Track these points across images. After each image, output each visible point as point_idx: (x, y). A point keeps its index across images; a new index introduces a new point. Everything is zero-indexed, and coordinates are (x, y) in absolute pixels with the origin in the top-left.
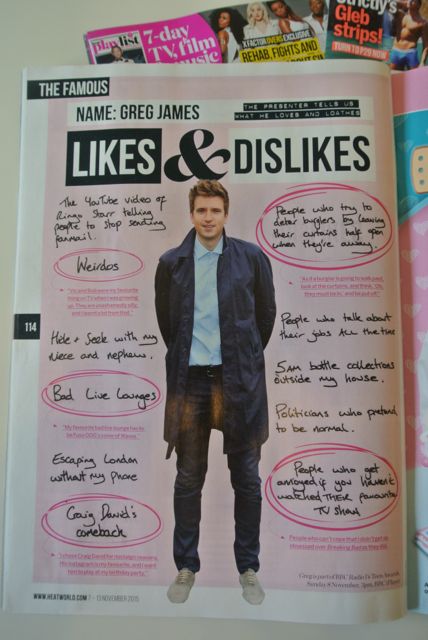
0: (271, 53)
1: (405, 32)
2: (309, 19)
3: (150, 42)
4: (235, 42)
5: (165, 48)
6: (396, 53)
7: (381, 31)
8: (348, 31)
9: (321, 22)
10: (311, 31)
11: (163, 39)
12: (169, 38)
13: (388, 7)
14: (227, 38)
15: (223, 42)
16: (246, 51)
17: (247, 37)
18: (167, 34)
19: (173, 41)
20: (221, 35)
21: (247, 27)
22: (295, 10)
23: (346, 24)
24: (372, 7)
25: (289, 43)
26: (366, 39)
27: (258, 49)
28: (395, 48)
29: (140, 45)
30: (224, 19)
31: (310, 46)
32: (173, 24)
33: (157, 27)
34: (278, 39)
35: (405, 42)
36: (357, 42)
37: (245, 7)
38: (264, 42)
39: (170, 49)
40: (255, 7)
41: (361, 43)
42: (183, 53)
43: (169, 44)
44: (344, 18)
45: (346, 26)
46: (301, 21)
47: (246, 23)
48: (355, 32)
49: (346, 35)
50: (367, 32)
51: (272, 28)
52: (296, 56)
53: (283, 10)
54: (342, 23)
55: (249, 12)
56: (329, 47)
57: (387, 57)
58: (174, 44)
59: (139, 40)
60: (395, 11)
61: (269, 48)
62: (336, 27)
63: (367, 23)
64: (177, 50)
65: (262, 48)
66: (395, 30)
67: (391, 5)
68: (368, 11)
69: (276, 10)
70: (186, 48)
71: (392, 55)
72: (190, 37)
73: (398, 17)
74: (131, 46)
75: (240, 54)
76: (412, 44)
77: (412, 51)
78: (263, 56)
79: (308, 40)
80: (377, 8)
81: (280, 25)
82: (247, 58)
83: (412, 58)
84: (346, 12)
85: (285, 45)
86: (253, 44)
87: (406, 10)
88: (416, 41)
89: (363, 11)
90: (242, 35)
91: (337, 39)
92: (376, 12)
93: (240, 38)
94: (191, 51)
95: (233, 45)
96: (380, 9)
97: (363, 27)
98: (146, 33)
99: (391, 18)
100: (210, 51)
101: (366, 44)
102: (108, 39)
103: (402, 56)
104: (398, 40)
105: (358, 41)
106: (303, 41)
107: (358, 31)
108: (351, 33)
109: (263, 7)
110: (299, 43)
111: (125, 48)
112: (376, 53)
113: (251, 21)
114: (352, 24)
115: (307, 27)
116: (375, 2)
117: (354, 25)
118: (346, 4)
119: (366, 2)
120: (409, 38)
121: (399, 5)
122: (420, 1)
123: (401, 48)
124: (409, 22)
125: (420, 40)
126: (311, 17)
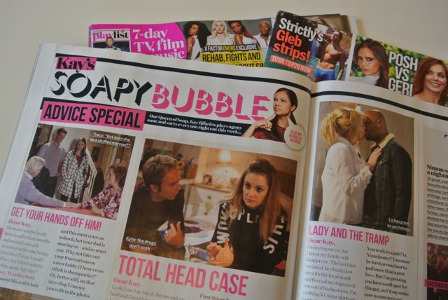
0: (224, 58)
1: (327, 56)
2: (258, 37)
3: (136, 37)
4: (199, 46)
5: (147, 43)
6: (318, 70)
7: (309, 52)
8: (285, 48)
9: (266, 40)
10: (258, 46)
11: (146, 36)
12: (151, 37)
13: (317, 36)
14: (193, 43)
15: (190, 45)
16: (206, 53)
17: (208, 44)
18: (150, 34)
19: (153, 39)
20: (190, 40)
21: (210, 36)
23: (283, 44)
24: (305, 35)
25: (240, 52)
26: (297, 57)
27: (215, 53)
28: (318, 67)
29: (129, 39)
30: (194, 29)
31: (255, 56)
32: (156, 27)
33: (144, 28)
34: (232, 48)
35: (326, 63)
37: (211, 22)
38: (220, 48)
39: (150, 44)
40: (219, 24)
41: (293, 59)
42: (159, 49)
43: (150, 41)
44: (283, 39)
47: (211, 34)
48: (289, 51)
49: (282, 51)
50: (298, 52)
51: (229, 39)
52: (241, 62)
53: (239, 28)
54: (281, 42)
55: (214, 26)
56: (268, 59)
57: (312, 72)
58: (153, 42)
59: (129, 35)
60: (322, 40)
61: (224, 54)
62: (275, 45)
63: (299, 45)
64: (155, 46)
65: (218, 53)
66: (320, 53)
67: (319, 36)
68: (301, 37)
69: (234, 28)
70: (162, 46)
72: (166, 38)
73: (323, 45)
74: (121, 39)
75: (201, 55)
76: (332, 66)
77: (331, 70)
78: (219, 59)
79: (254, 52)
80: (308, 36)
81: (235, 39)
82: (206, 59)
83: (330, 75)
84: (285, 35)
85: (237, 53)
86: (212, 49)
87: (330, 42)
88: (335, 64)
89: (297, 36)
90: (206, 42)
91: (274, 53)
92: (307, 39)
93: (203, 43)
94: (165, 48)
95: (197, 48)
96: (310, 38)
97: (296, 48)
98: (134, 31)
99: (318, 45)
100: (179, 50)
101: (296, 60)
102: (105, 32)
103: (322, 73)
104: (321, 62)
105: (291, 57)
106: (250, 52)
107: (292, 49)
108: (286, 51)
109: (225, 24)
110: (247, 53)
111: (117, 39)
112: (303, 68)
113: (214, 33)
114: (287, 44)
115: (255, 42)
116: (307, 32)
117: (290, 46)
118: (285, 30)
119: (301, 31)
120: (329, 61)
121: (325, 37)
122: (341, 35)
123: (323, 67)
124: (331, 50)
125: (338, 64)
126: (259, 36)
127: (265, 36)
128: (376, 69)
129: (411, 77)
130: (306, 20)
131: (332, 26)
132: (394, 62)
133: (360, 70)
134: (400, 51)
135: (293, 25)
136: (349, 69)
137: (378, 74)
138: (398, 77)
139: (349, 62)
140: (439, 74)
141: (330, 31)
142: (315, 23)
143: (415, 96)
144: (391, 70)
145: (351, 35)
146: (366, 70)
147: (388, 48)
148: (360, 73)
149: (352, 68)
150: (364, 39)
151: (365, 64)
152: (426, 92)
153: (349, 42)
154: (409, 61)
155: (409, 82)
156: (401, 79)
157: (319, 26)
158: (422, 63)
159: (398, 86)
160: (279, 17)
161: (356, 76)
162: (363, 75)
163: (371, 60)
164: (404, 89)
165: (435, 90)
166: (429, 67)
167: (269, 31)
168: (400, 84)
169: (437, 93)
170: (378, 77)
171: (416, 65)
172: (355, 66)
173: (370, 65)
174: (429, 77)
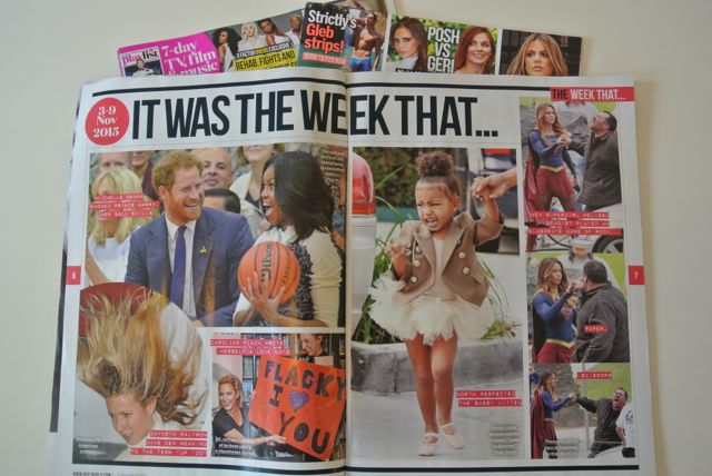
0: (258, 62)
1: (362, 43)
2: (290, 34)
3: (166, 54)
4: (231, 54)
5: (178, 59)
6: (354, 59)
7: (342, 42)
8: (316, 43)
9: (298, 35)
10: (291, 43)
11: (176, 52)
12: (181, 51)
13: (349, 23)
14: (224, 52)
15: (222, 54)
16: (239, 61)
17: (240, 50)
18: (178, 49)
19: (184, 54)
20: (221, 49)
21: (241, 42)
22: (279, 27)
23: (314, 38)
24: (336, 24)
25: (273, 53)
26: (330, 50)
27: (248, 59)
28: (354, 56)
29: (159, 58)
30: (223, 37)
31: (289, 55)
32: (185, 41)
33: (172, 43)
34: (265, 51)
35: (362, 51)
36: (323, 52)
37: (240, 25)
38: (253, 53)
39: (182, 59)
40: (248, 26)
41: (326, 52)
42: (191, 63)
43: (181, 56)
44: (313, 33)
45: (314, 40)
46: (283, 35)
47: (241, 39)
48: (321, 44)
49: (313, 47)
50: (331, 43)
51: (260, 41)
52: (278, 64)
53: (270, 27)
54: (311, 37)
55: (243, 30)
56: (300, 57)
58: (184, 56)
59: (158, 54)
61: (257, 58)
62: (306, 41)
63: (331, 37)
64: (187, 61)
65: (251, 58)
66: (354, 42)
67: (352, 22)
68: (332, 27)
69: (264, 27)
70: (194, 60)
71: (351, 62)
72: (197, 51)
73: (357, 31)
74: (152, 59)
76: (367, 53)
77: (367, 58)
78: (253, 65)
79: (288, 50)
80: (340, 25)
81: (267, 39)
82: (239, 67)
83: (366, 64)
84: (315, 29)
85: (270, 55)
86: (244, 55)
87: (364, 26)
88: (370, 50)
89: (328, 27)
90: (237, 48)
91: (306, 50)
92: (339, 27)
93: (234, 50)
94: (197, 62)
95: (229, 57)
96: (342, 26)
97: (328, 40)
98: (163, 48)
99: (351, 32)
100: (211, 62)
101: (330, 53)
102: (134, 54)
103: (358, 63)
104: (356, 50)
106: (284, 51)
107: (324, 43)
108: (318, 45)
109: (255, 26)
110: (280, 53)
111: (147, 60)
112: (337, 60)
113: (244, 37)
114: (319, 38)
115: (288, 40)
116: (339, 20)
117: (321, 39)
118: (315, 23)
119: (332, 20)
120: (365, 48)
121: (358, 22)
122: (375, 18)
123: (358, 56)
124: (366, 35)
125: (374, 50)
126: (291, 32)
127: (296, 31)
128: (414, 50)
129: (452, 51)
130: (337, 7)
131: (367, 8)
132: (433, 38)
133: (397, 54)
134: (441, 24)
135: (322, 16)
136: (385, 55)
137: (416, 55)
138: (438, 54)
139: (385, 47)
140: (483, 44)
141: (364, 14)
142: (347, 8)
143: (457, 72)
144: (430, 48)
145: (386, 16)
146: (403, 52)
147: (427, 24)
148: (397, 57)
149: (389, 53)
150: (401, 17)
151: (402, 46)
152: (469, 65)
153: (384, 24)
154: (450, 35)
155: (450, 58)
156: (441, 56)
157: (351, 11)
158: (464, 33)
159: (438, 64)
160: (307, 10)
161: (393, 60)
162: (401, 59)
163: (408, 40)
164: (445, 65)
165: (478, 61)
166: (473, 36)
167: (300, 24)
168: (441, 62)
169: (481, 65)
170: (416, 58)
171: (458, 37)
172: (392, 50)
173: (408, 47)
174: (471, 48)
